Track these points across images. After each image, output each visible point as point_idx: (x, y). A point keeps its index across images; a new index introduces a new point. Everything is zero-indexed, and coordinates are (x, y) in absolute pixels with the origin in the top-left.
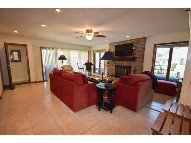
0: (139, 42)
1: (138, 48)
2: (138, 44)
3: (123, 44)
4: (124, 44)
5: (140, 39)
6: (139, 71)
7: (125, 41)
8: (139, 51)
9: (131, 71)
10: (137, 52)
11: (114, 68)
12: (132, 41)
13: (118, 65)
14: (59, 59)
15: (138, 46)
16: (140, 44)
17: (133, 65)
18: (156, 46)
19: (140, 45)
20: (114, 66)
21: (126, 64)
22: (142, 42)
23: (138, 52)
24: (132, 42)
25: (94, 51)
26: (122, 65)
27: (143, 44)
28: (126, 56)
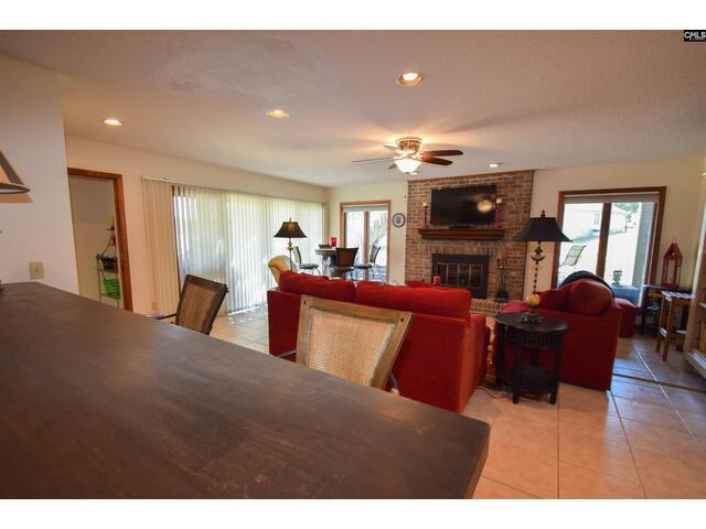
0: (514, 182)
1: (513, 200)
2: (509, 188)
3: (458, 185)
4: (464, 185)
5: (518, 175)
6: (515, 270)
7: (468, 177)
8: (514, 208)
9: (490, 270)
10: (507, 211)
11: (427, 262)
12: (491, 178)
13: (441, 251)
14: (277, 236)
15: (510, 195)
16: (517, 189)
17: (497, 251)
18: (565, 197)
19: (518, 193)
20: (430, 256)
21: (470, 248)
22: (525, 184)
23: (511, 213)
24: (490, 183)
25: (341, 205)
26: (458, 253)
27: (525, 190)
28: (471, 225)
